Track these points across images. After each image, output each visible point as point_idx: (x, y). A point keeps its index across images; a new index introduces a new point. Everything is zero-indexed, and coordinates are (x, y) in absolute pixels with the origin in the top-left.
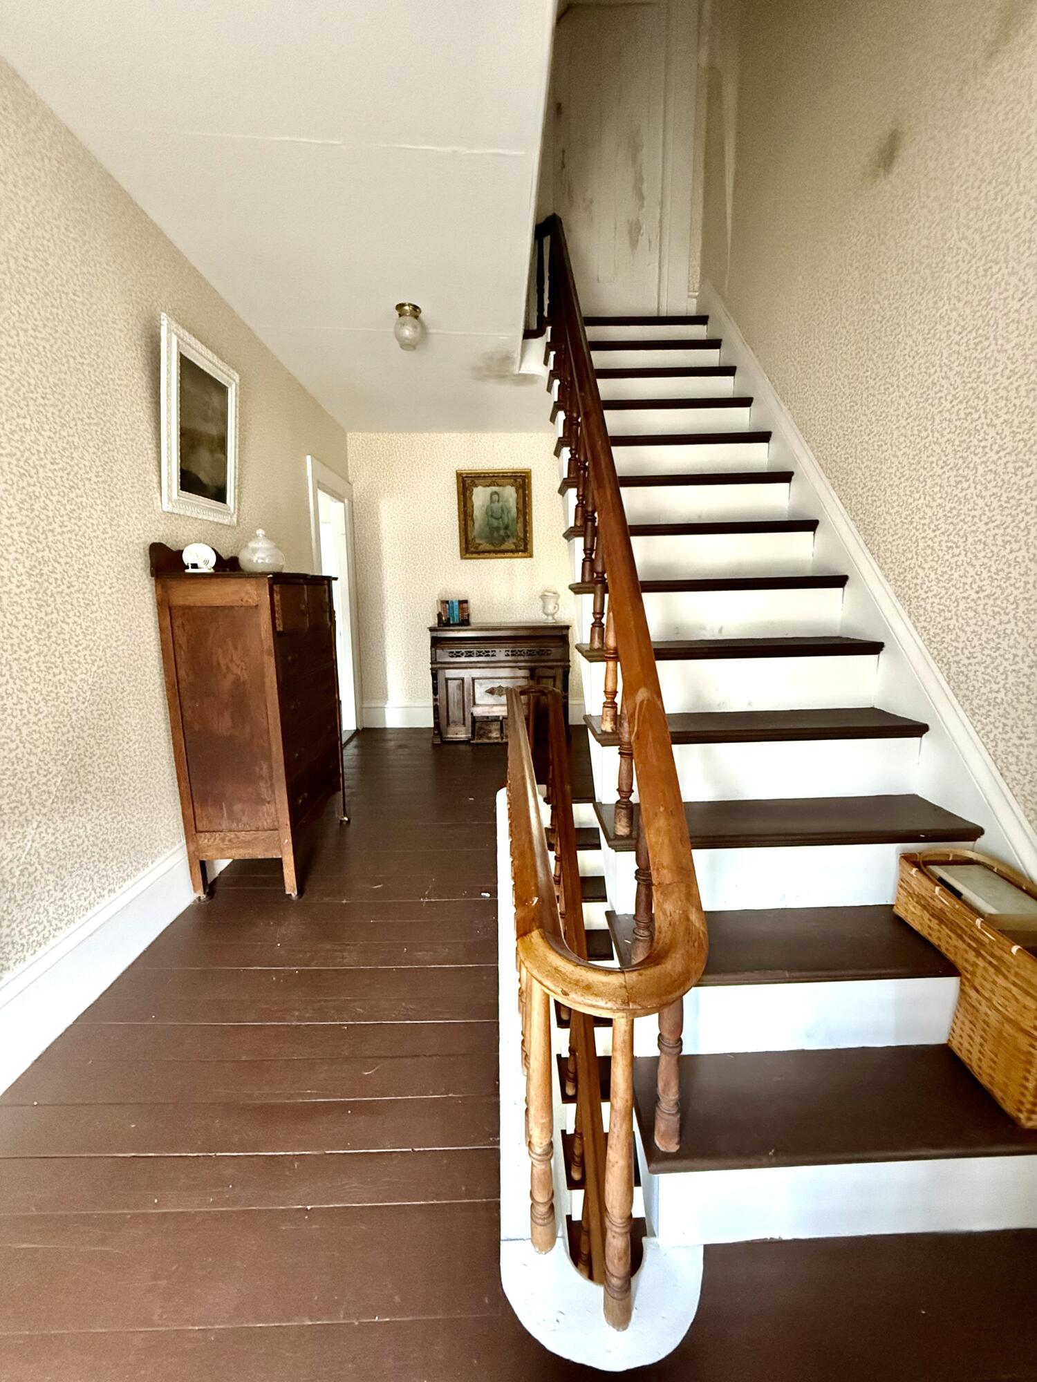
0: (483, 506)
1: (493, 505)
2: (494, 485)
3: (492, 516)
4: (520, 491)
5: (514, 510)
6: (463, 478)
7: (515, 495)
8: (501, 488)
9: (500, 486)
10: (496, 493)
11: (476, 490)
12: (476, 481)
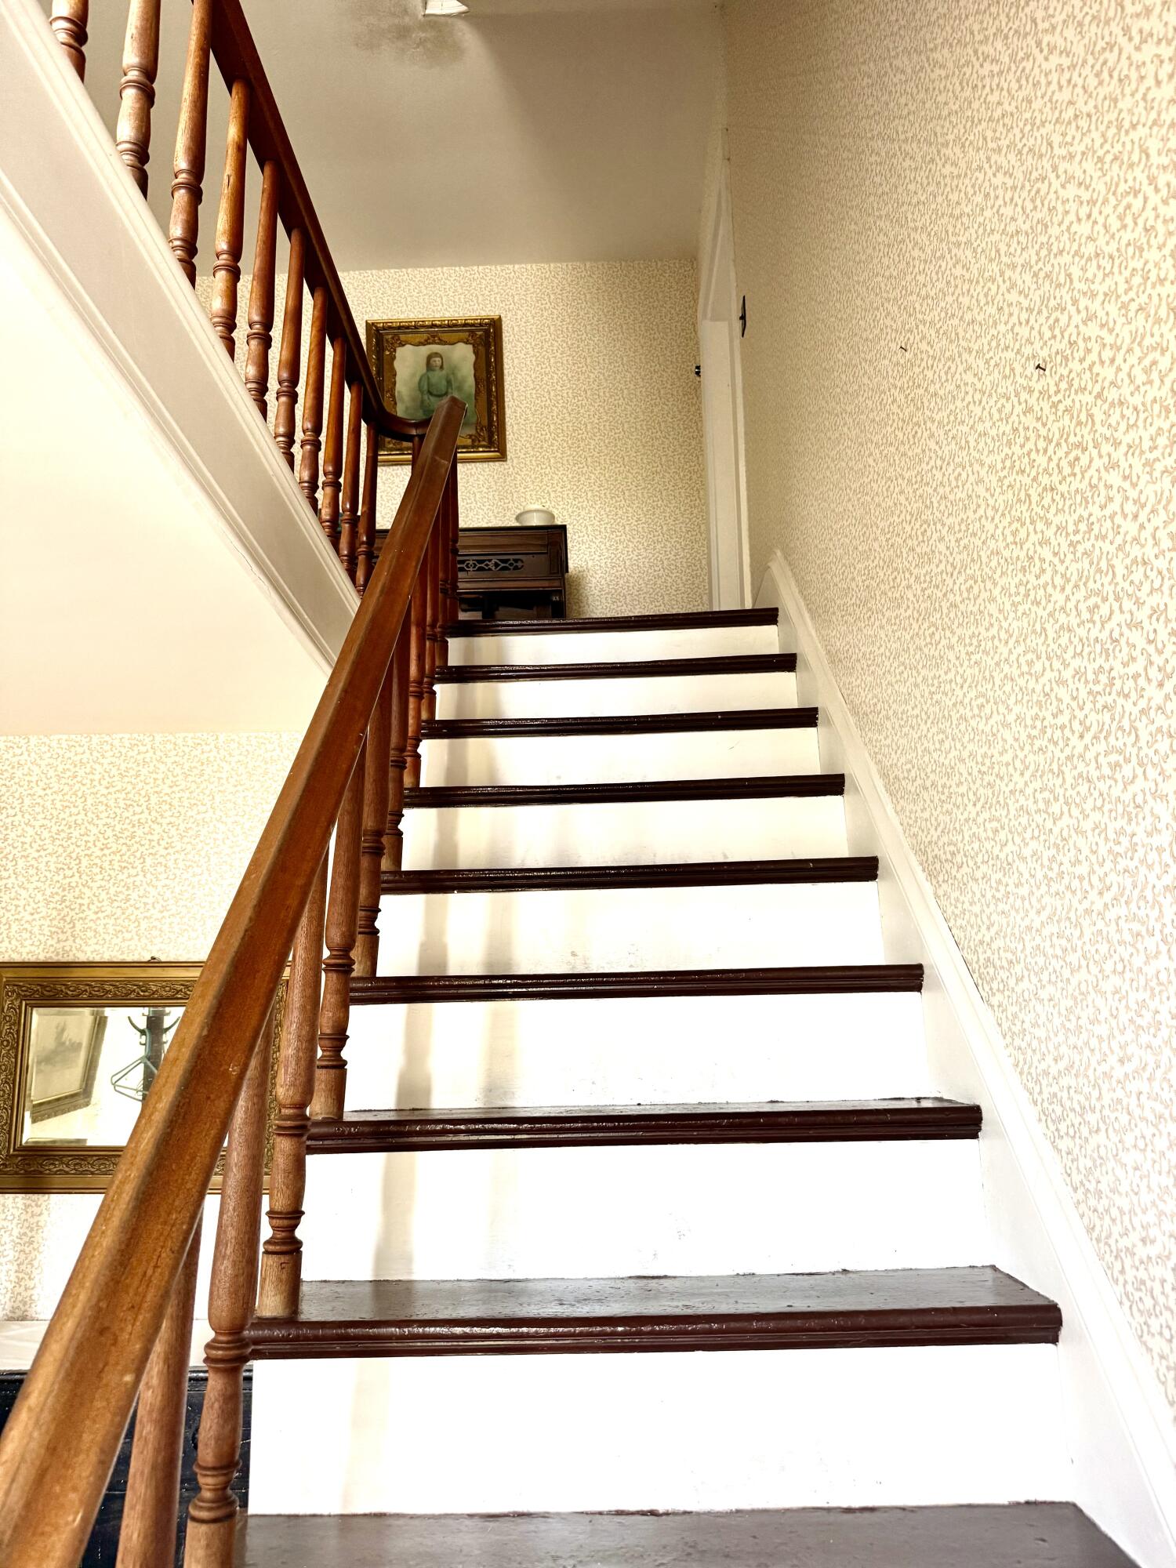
0: (413, 375)
1: (430, 374)
2: (434, 343)
3: (430, 393)
4: (481, 349)
5: (471, 381)
6: (378, 329)
7: (472, 358)
8: (446, 347)
9: (445, 343)
10: (437, 354)
11: (401, 352)
12: (402, 337)
